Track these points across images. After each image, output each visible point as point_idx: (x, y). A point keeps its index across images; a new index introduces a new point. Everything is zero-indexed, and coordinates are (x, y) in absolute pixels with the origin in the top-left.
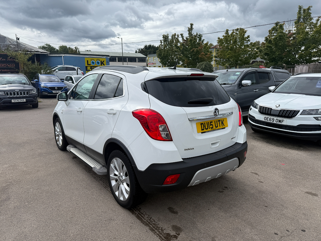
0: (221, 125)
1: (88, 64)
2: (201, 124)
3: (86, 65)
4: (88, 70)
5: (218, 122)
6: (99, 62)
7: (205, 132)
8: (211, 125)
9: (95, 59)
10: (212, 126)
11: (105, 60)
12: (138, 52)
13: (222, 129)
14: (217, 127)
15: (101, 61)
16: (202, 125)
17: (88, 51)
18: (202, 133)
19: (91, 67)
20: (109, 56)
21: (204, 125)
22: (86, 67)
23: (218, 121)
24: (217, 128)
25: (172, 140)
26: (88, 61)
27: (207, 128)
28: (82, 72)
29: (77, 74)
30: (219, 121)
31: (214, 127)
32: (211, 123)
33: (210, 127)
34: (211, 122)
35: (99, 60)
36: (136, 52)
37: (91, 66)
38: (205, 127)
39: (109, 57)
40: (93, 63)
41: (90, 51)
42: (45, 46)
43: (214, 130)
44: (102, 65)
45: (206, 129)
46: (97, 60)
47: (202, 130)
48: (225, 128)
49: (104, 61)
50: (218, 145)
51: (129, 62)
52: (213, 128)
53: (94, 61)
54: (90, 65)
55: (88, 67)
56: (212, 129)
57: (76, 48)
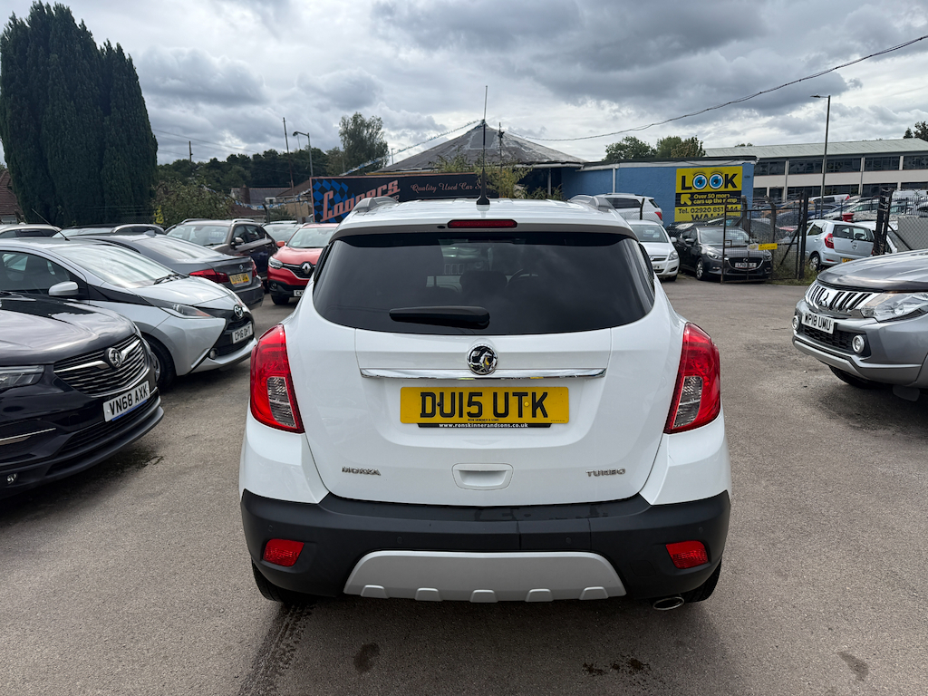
0: (527, 411)
1: (684, 187)
2: (424, 395)
3: (679, 190)
4: (682, 203)
5: (513, 401)
6: (720, 177)
7: (436, 425)
8: (470, 404)
9: (708, 171)
10: (474, 410)
11: (739, 171)
12: (914, 135)
13: (531, 425)
14: (505, 414)
15: (727, 176)
16: (429, 400)
17: (743, 145)
18: (421, 425)
19: (692, 194)
20: (754, 158)
21: (438, 400)
22: (678, 195)
23: (514, 394)
24: (502, 420)
25: (300, 429)
26: (684, 178)
27: (447, 410)
28: (659, 210)
29: (641, 219)
30: (520, 395)
31: (488, 413)
32: (475, 399)
33: (466, 409)
34: (471, 395)
35: (721, 174)
36: (908, 135)
37: (693, 190)
38: (438, 409)
39: (753, 162)
40: (700, 182)
41: (751, 145)
42: (624, 143)
43: (486, 425)
44: (726, 187)
45: (443, 415)
46: (713, 173)
47: (424, 414)
48: (547, 425)
49: (735, 175)
50: (497, 482)
51: (869, 170)
52: (480, 414)
53: (704, 178)
54: (690, 188)
55: (682, 196)
56: (475, 420)
57: (693, 141)
